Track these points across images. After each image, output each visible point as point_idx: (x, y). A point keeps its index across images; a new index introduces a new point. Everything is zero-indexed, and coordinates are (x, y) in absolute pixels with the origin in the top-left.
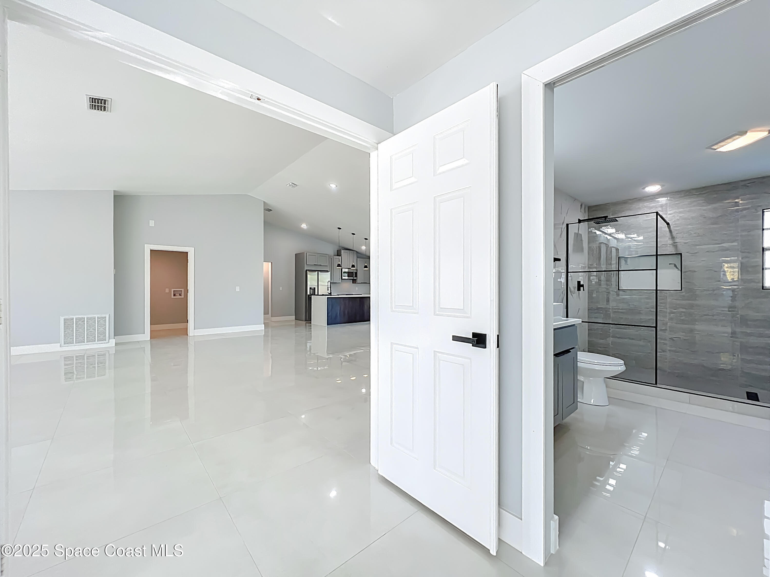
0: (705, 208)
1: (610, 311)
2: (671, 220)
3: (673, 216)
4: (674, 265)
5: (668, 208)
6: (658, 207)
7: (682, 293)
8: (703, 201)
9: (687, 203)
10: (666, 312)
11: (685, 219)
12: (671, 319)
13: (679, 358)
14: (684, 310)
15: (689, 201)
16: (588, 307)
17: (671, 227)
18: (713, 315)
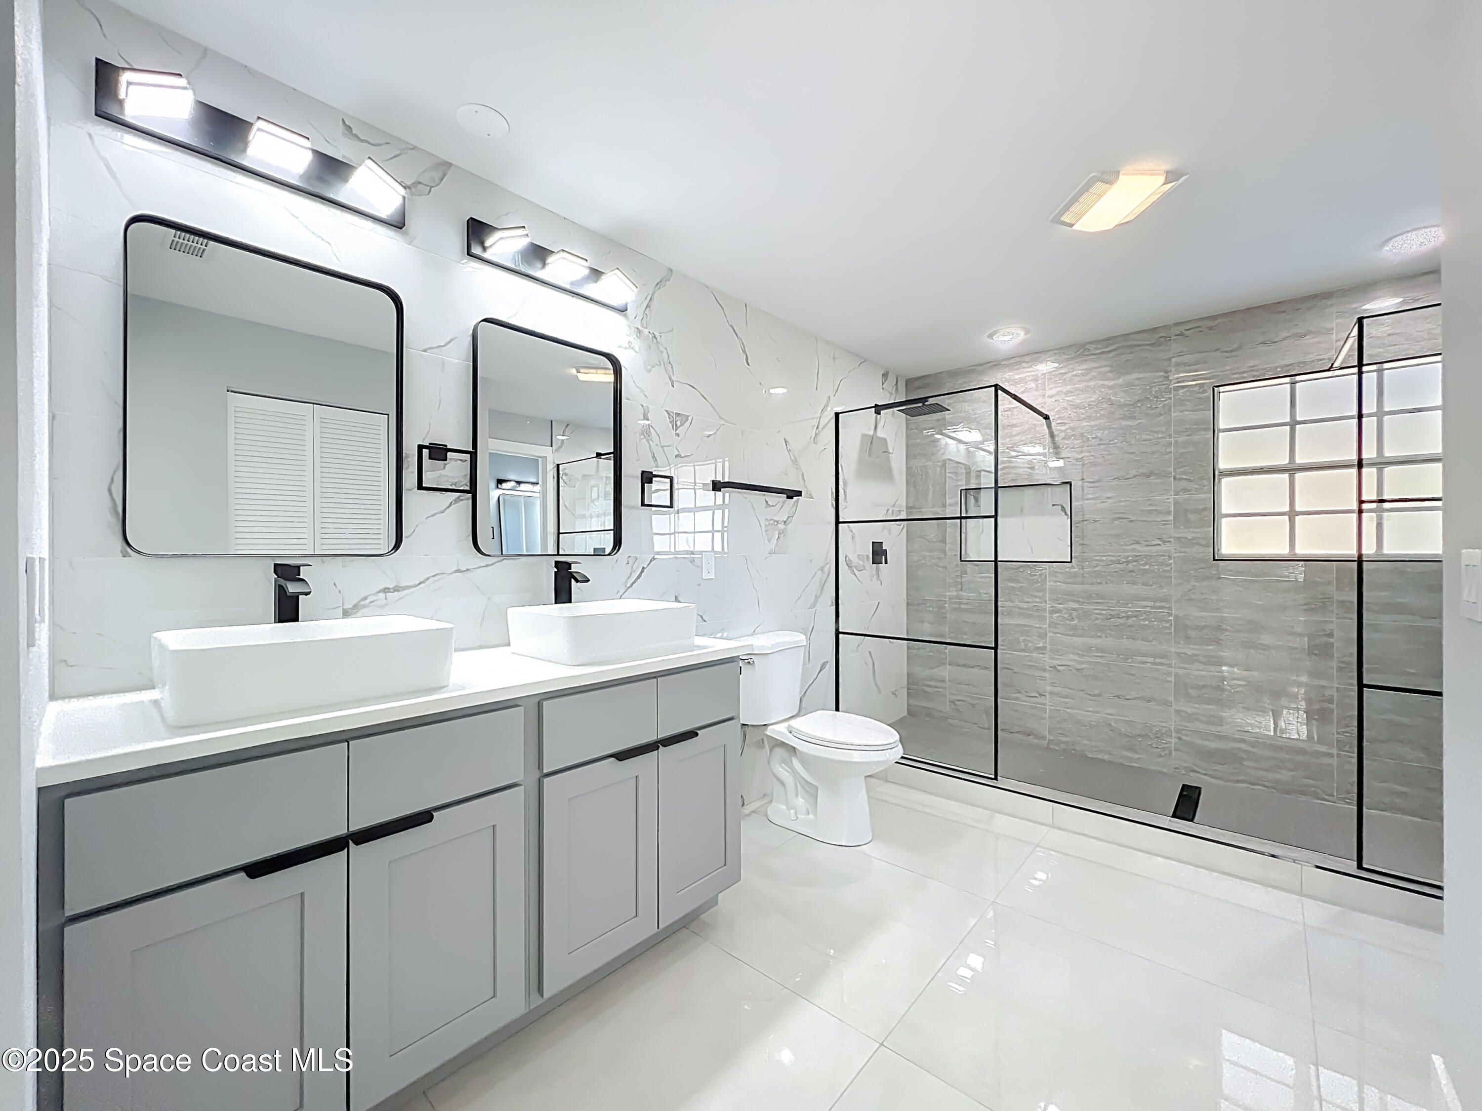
0: (1111, 383)
1: (945, 608)
2: (1053, 409)
3: (1056, 401)
4: (1060, 507)
5: (1047, 384)
6: (1029, 381)
7: (1073, 567)
8: (1108, 369)
9: (1080, 372)
10: (1044, 610)
11: (1077, 407)
12: (1053, 625)
13: (1068, 710)
14: (1076, 606)
15: (1084, 367)
16: (907, 599)
17: (1053, 424)
18: (1128, 617)
